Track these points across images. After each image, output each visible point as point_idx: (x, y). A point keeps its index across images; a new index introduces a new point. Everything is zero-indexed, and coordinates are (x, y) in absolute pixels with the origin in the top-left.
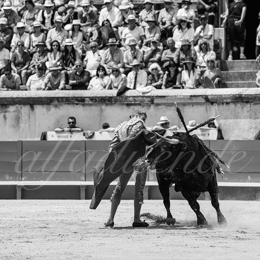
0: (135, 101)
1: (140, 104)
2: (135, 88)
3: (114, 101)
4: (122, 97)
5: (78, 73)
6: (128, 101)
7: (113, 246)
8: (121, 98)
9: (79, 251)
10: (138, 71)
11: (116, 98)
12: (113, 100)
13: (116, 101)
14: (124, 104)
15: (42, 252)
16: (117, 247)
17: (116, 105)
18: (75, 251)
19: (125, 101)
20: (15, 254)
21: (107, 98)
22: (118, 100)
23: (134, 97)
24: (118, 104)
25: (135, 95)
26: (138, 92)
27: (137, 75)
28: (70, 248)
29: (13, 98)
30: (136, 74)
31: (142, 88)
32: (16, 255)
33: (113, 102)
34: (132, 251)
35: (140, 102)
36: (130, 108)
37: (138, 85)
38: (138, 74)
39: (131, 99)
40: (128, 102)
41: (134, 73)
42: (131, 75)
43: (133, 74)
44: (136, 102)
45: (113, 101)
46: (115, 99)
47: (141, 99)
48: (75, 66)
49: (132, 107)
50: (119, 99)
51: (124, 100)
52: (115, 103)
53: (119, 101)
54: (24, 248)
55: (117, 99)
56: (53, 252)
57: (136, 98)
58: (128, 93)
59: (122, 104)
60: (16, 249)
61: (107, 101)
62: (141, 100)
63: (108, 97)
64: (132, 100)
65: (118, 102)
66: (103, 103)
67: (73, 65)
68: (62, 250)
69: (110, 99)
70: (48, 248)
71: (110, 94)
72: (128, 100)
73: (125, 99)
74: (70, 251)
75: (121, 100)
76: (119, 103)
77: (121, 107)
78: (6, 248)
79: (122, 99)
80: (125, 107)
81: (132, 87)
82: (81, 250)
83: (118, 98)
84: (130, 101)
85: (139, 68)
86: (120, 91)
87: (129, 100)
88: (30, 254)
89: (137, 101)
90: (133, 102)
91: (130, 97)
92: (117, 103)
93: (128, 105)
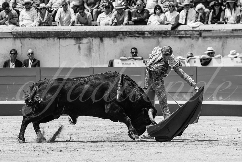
0: (186, 34)
1: (190, 37)
2: (186, 24)
3: (169, 34)
4: (175, 31)
5: (139, 11)
6: (180, 34)
7: (168, 155)
8: (174, 32)
9: (140, 158)
10: (189, 9)
11: (170, 31)
12: (168, 33)
13: (170, 34)
14: (177, 37)
15: (109, 159)
16: (171, 155)
17: (170, 37)
18: (136, 158)
19: (177, 35)
20: (87, 160)
21: (163, 32)
22: (172, 34)
23: (185, 31)
24: (172, 37)
25: (186, 29)
26: (188, 27)
27: (188, 12)
28: (133, 155)
30: (187, 12)
31: (192, 23)
32: (88, 161)
33: (168, 35)
34: (183, 159)
35: (190, 35)
36: (182, 40)
37: (188, 21)
38: (189, 12)
39: (183, 32)
40: (180, 35)
41: (185, 11)
42: (183, 13)
44: (187, 35)
45: (168, 34)
46: (169, 33)
47: (191, 33)
48: (136, 6)
49: (183, 39)
50: (173, 33)
51: (177, 34)
52: (170, 36)
53: (173, 34)
54: (95, 156)
55: (171, 32)
56: (118, 159)
57: (187, 32)
58: (180, 28)
59: (175, 37)
60: (88, 156)
61: (163, 34)
62: (191, 34)
63: (163, 31)
64: (184, 33)
65: (172, 35)
66: (160, 36)
67: (135, 4)
68: (126, 157)
69: (166, 33)
70: (114, 155)
71: (165, 29)
72: (180, 33)
73: (178, 32)
74: (132, 158)
75: (175, 33)
76: (173, 36)
77: (174, 39)
78: (80, 155)
79: (176, 32)
80: (178, 39)
81: (183, 23)
82: (141, 158)
83: (172, 31)
84: (182, 35)
85: (189, 7)
86: (173, 26)
87: (182, 33)
88: (100, 161)
89: (188, 34)
90: (184, 35)
91: (182, 31)
92: (172, 36)
93: (180, 38)
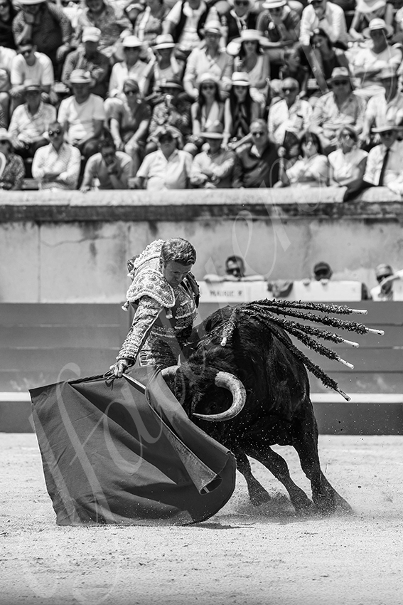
0: (385, 212)
1: (395, 221)
3: (338, 213)
4: (356, 205)
6: (369, 212)
7: (333, 540)
8: (352, 207)
9: (258, 549)
11: (341, 205)
12: (335, 210)
13: (341, 213)
14: (360, 220)
15: (174, 551)
16: (341, 541)
17: (341, 221)
18: (247, 548)
19: (361, 214)
20: (113, 555)
21: (321, 207)
22: (345, 211)
23: (382, 203)
24: (346, 220)
25: (385, 200)
26: (391, 194)
27: (390, 153)
28: (237, 541)
29: (110, 208)
30: (388, 151)
31: (400, 183)
32: (116, 557)
33: (335, 216)
34: (376, 551)
35: (397, 214)
36: (372, 228)
38: (393, 152)
39: (376, 208)
40: (368, 214)
41: (381, 149)
42: (377, 154)
43: (379, 152)
44: (388, 216)
45: (334, 214)
46: (338, 208)
47: (397, 209)
49: (378, 227)
50: (349, 209)
51: (359, 211)
52: (339, 218)
53: (348, 212)
54: (134, 542)
55: (343, 208)
56: (197, 550)
57: (387, 207)
58: (369, 196)
59: (356, 220)
60: (116, 543)
61: (321, 213)
62: (398, 211)
63: (323, 204)
64: (379, 210)
65: (347, 215)
66: (313, 217)
68: (219, 546)
69: (329, 210)
70: (188, 541)
71: (328, 198)
72: (370, 209)
73: (362, 208)
74: (236, 549)
75: (354, 211)
76: (349, 217)
77: (352, 226)
78: (94, 541)
79: (356, 208)
80: (362, 226)
81: (376, 182)
82: (260, 548)
83: (346, 205)
84: (372, 214)
86: (351, 191)
87: (372, 210)
88: (148, 555)
89: (389, 213)
90: (380, 216)
91: (373, 203)
92: (345, 217)
93: (370, 222)
